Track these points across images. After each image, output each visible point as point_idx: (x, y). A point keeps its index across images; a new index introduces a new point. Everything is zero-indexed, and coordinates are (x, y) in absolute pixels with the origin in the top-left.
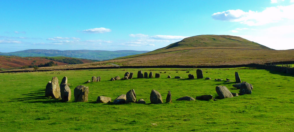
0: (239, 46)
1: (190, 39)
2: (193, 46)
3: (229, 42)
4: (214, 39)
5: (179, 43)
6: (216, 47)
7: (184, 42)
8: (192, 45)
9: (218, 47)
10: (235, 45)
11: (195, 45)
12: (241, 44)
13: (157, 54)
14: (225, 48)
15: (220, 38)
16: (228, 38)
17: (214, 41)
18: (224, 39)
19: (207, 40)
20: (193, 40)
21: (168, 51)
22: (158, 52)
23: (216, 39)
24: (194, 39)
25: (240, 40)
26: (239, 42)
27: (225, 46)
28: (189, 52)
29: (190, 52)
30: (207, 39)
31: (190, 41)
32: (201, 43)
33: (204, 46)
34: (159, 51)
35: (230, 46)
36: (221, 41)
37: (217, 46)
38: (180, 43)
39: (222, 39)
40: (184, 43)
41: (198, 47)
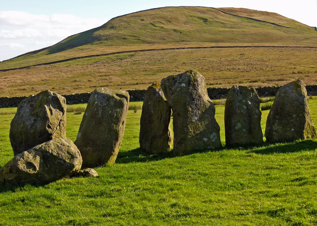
0: (281, 39)
1: (132, 19)
2: (144, 42)
3: (250, 28)
4: (205, 20)
5: (97, 33)
6: (214, 44)
7: (112, 27)
8: (139, 40)
9: (220, 44)
10: (268, 37)
11: (149, 39)
12: (284, 34)
13: (28, 67)
14: (240, 45)
15: (221, 17)
16: (245, 15)
17: (206, 27)
18: (235, 20)
19: (185, 23)
20: (140, 21)
21: (63, 59)
22: (32, 61)
23: (209, 20)
24: (143, 20)
25: (282, 23)
26: (279, 28)
27: (240, 42)
28: (133, 58)
29: (138, 57)
30: (184, 19)
31: (133, 25)
32: (166, 30)
33: (178, 42)
34: (34, 59)
35: (255, 41)
36: (224, 25)
37: (216, 41)
38: (101, 32)
39: (228, 19)
40: (112, 31)
41: (159, 43)
